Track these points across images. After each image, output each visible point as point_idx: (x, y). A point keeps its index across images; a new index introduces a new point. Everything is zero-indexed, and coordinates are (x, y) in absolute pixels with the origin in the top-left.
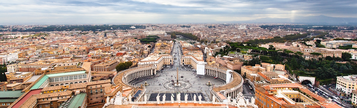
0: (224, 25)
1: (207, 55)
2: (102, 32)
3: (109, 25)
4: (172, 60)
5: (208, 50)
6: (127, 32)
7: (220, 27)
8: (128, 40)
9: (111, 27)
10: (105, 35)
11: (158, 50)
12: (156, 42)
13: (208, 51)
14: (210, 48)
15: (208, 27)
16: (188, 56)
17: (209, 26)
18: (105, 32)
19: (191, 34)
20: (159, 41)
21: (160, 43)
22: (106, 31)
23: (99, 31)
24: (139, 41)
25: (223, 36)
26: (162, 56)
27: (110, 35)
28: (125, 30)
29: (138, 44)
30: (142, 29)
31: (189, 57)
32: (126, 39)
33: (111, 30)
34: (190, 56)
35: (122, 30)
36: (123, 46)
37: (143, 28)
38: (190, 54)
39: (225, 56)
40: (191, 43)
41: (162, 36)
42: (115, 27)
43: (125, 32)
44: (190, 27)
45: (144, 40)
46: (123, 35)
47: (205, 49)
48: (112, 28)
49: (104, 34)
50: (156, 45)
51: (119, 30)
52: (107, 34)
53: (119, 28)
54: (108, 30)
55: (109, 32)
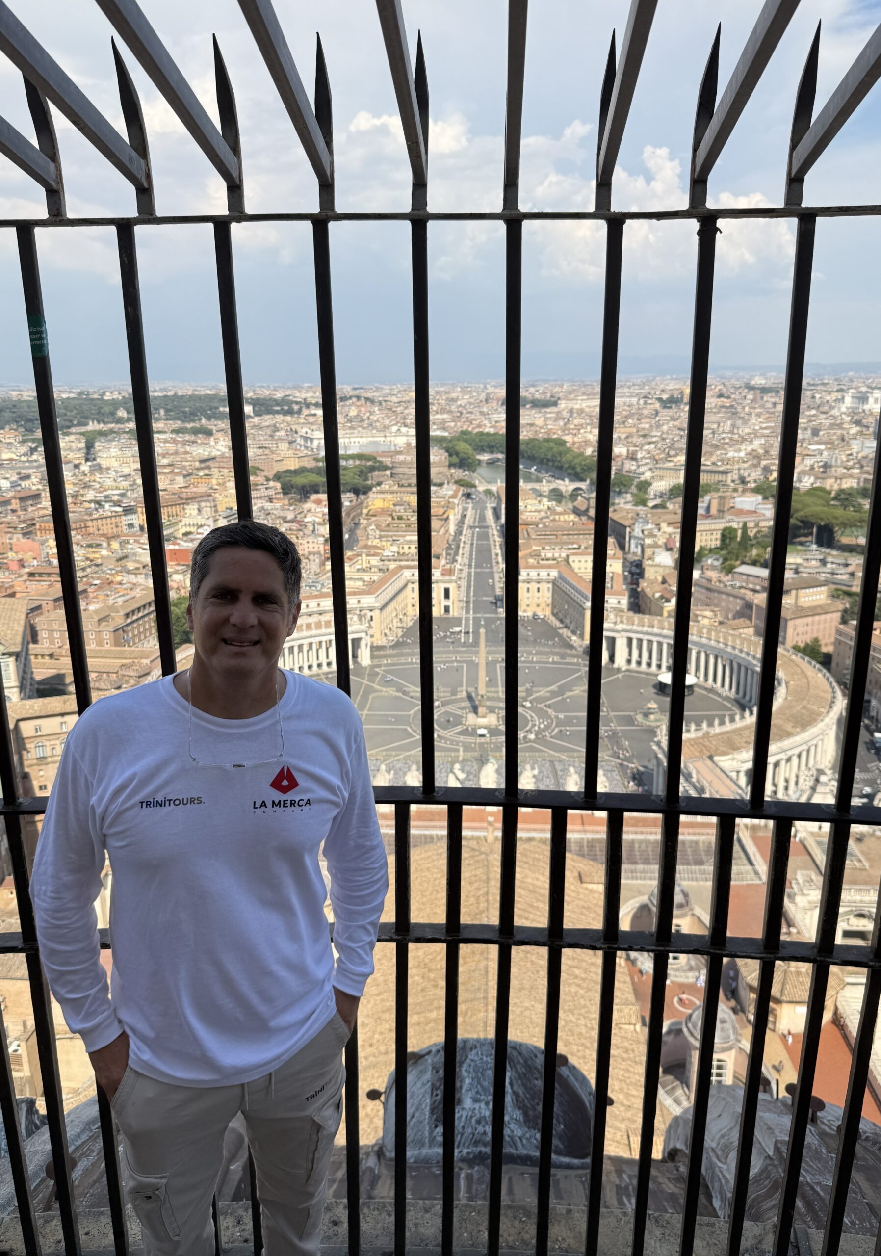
0: (751, 388)
1: (646, 563)
2: (72, 437)
3: (107, 397)
4: (452, 587)
5: (651, 535)
6: (209, 433)
7: (727, 402)
8: (214, 481)
9: (115, 404)
10: (90, 454)
11: (378, 532)
12: (366, 490)
13: (648, 541)
14: (664, 526)
15: (658, 405)
16: (543, 567)
17: (665, 397)
18: (86, 434)
19: (562, 443)
20: (384, 487)
21: (389, 496)
22: (93, 426)
24: (271, 484)
25: (742, 454)
26: (401, 568)
27: (114, 451)
28: (189, 425)
29: (271, 500)
30: (289, 418)
31: (543, 573)
32: (201, 473)
33: (119, 421)
34: (550, 567)
35: (178, 424)
37: (290, 412)
38: (549, 555)
39: (744, 569)
40: (557, 496)
41: (401, 458)
43: (196, 432)
44: (555, 404)
45: (300, 480)
46: (187, 453)
47: (637, 532)
48: (122, 413)
49: (83, 445)
50: (365, 511)
52: (97, 444)
53: (162, 412)
54: (105, 423)
55: (112, 431)
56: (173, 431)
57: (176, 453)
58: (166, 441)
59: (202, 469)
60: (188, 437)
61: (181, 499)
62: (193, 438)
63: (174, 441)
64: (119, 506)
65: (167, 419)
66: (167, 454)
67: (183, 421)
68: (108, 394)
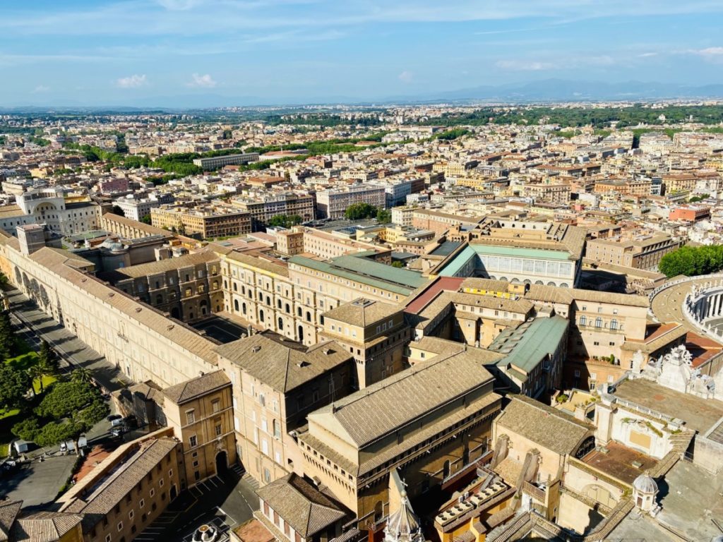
2: (626, 133)
3: (655, 107)
9: (658, 112)
10: (635, 144)
18: (635, 131)
22: (641, 126)
23: (618, 127)
28: (710, 127)
32: (714, 160)
33: (660, 123)
35: (701, 126)
36: (701, 187)
42: (677, 115)
43: (714, 131)
46: (706, 145)
48: (662, 118)
49: (632, 137)
51: (688, 126)
52: (642, 137)
53: (691, 117)
54: (649, 124)
55: (652, 130)
56: (696, 131)
57: (697, 145)
58: (690, 137)
59: (714, 156)
60: (707, 134)
61: (695, 175)
62: (711, 135)
63: (696, 138)
64: (651, 178)
65: (694, 122)
66: (690, 145)
67: (706, 123)
68: (654, 105)
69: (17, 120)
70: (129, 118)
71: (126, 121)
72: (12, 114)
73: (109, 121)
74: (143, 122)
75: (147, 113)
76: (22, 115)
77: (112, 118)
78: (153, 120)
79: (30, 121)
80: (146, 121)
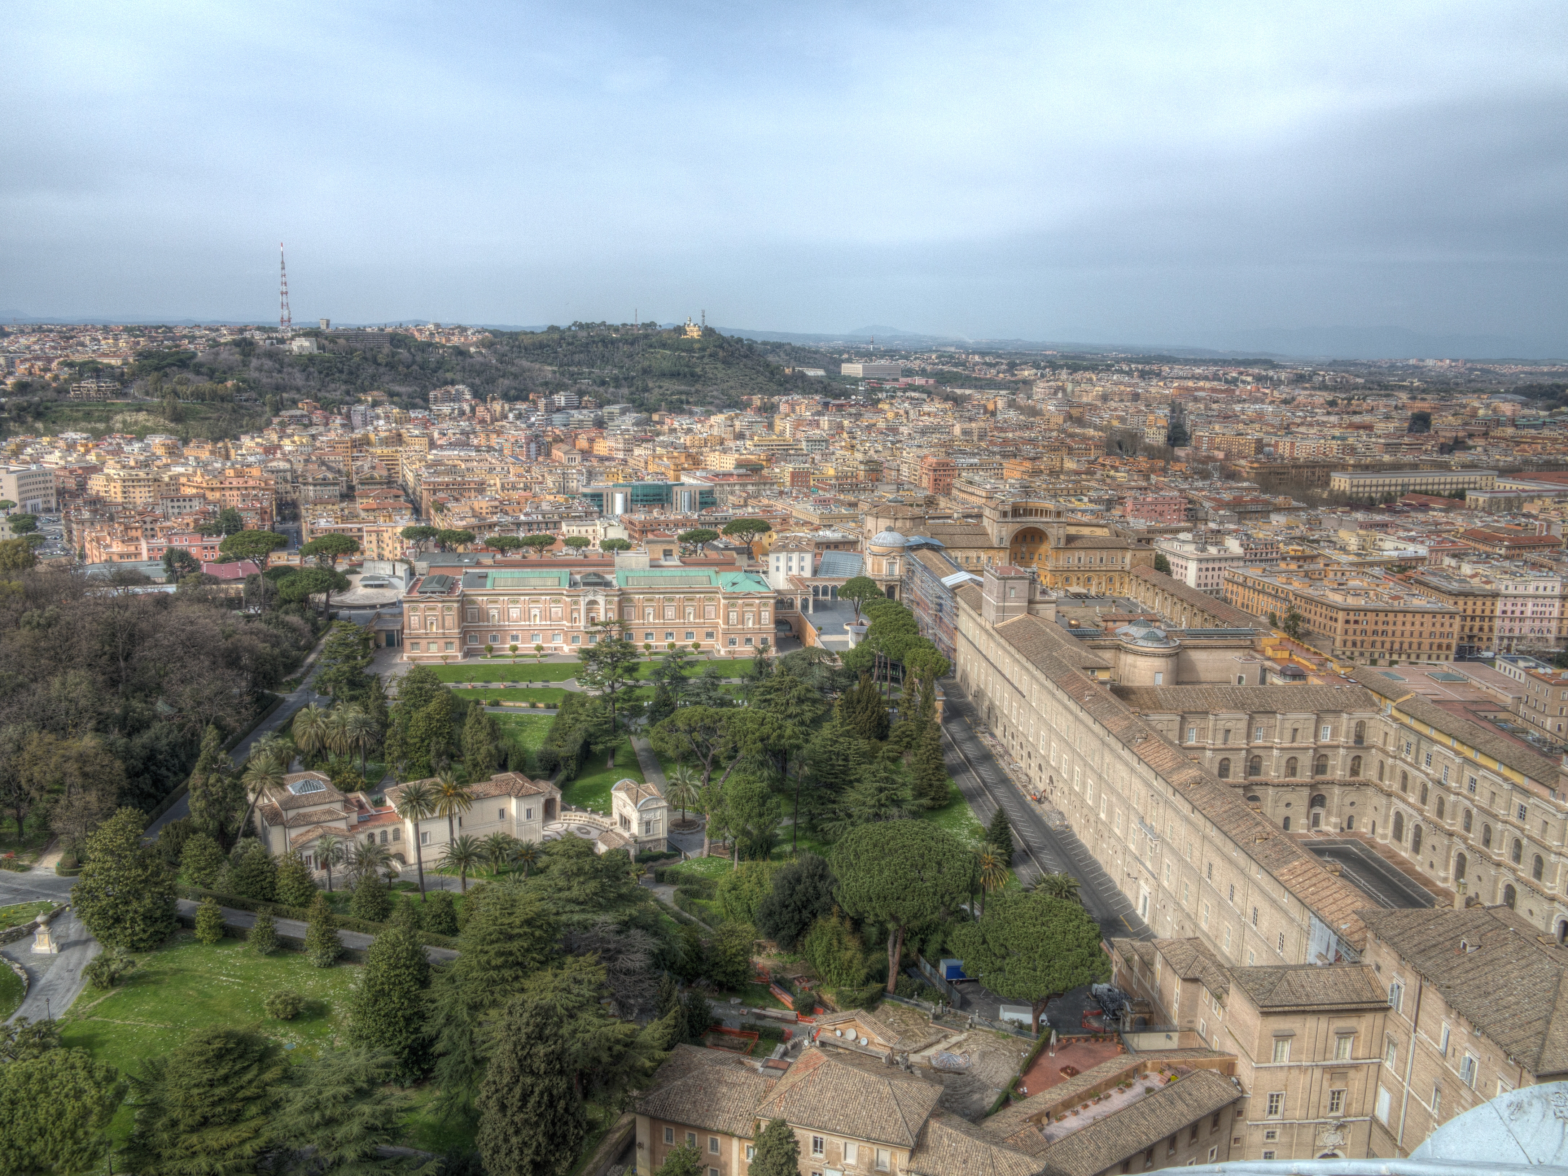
69: (990, 365)
70: (1198, 371)
71: (1193, 377)
72: (983, 354)
73: (1158, 375)
74: (1227, 381)
75: (1238, 363)
76: (999, 356)
77: (1166, 369)
78: (1249, 379)
79: (1012, 366)
80: (1235, 381)
